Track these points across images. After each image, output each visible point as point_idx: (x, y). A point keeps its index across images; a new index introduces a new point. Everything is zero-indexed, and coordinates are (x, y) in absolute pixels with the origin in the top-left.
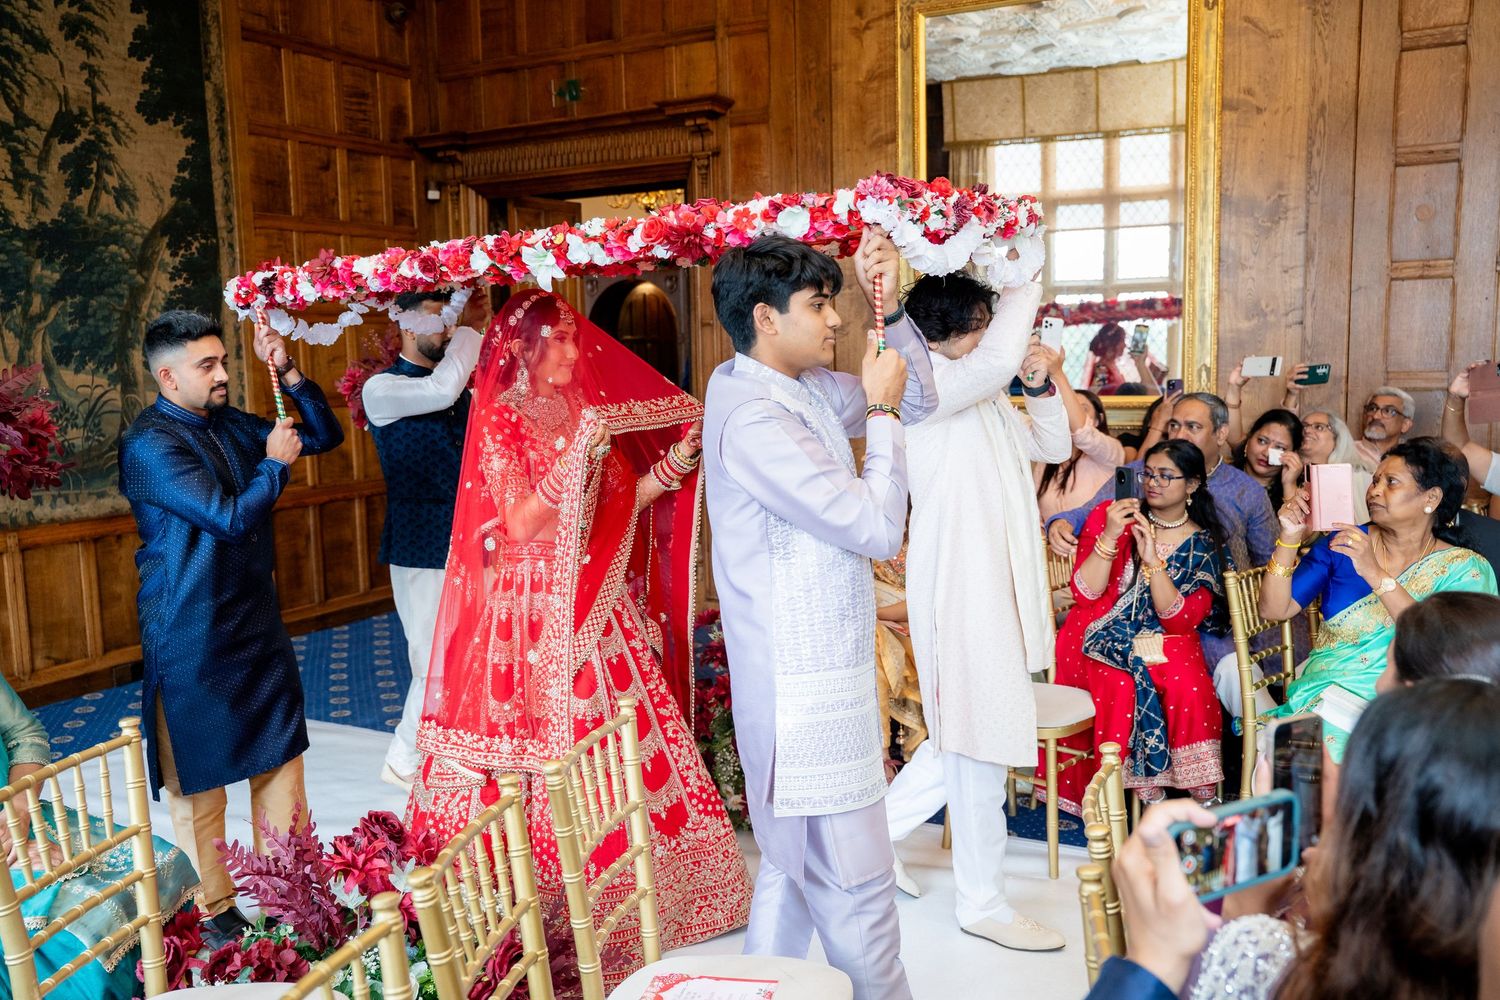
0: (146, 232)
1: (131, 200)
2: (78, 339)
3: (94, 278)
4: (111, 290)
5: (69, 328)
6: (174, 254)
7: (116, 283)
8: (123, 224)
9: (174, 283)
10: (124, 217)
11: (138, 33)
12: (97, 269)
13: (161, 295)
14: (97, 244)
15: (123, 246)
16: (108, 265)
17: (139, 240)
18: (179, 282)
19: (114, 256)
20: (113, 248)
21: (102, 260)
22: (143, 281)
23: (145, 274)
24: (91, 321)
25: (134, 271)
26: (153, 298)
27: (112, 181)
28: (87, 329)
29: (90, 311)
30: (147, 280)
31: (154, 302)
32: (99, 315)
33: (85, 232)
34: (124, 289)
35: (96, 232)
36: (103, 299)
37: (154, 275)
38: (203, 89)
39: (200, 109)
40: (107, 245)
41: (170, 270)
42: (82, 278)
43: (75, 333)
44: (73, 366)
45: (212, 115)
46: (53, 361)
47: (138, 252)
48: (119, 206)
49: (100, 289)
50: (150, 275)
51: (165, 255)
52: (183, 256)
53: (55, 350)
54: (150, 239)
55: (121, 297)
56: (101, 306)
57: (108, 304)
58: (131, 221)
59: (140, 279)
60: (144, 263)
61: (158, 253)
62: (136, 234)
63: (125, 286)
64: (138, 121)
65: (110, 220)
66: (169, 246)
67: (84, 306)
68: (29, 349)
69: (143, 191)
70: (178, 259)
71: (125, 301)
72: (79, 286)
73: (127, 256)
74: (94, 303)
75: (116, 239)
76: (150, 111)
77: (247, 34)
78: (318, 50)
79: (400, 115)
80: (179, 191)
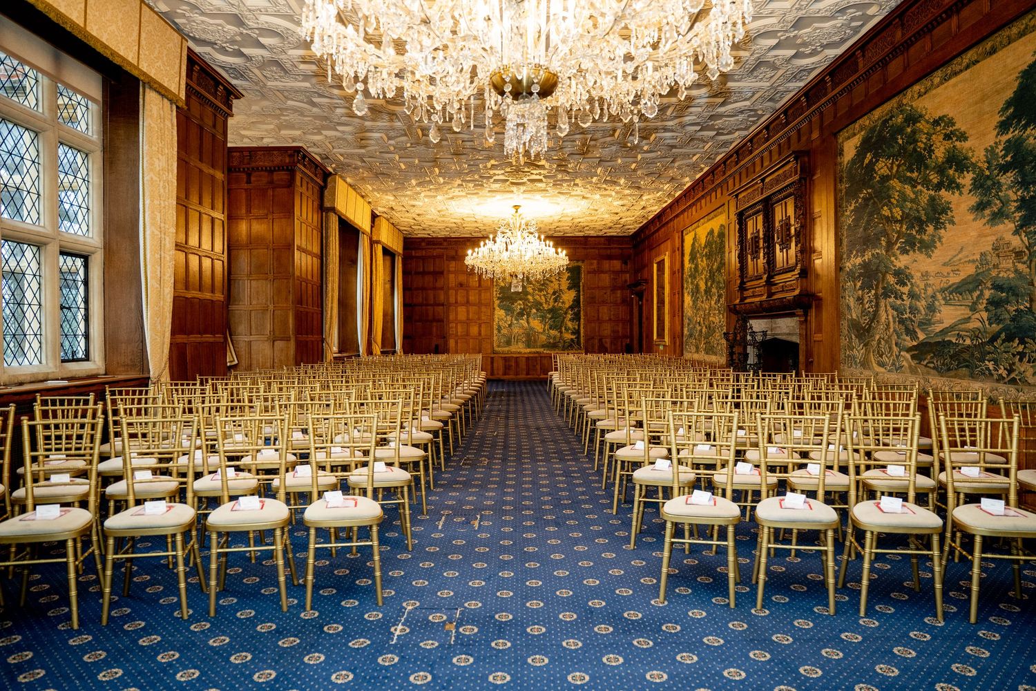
38: (580, 283)
39: (579, 287)
45: (581, 287)
48: (562, 304)
64: (567, 291)
69: (567, 302)
76: (569, 289)
77: (589, 272)
78: (606, 272)
79: (626, 281)
80: (574, 301)
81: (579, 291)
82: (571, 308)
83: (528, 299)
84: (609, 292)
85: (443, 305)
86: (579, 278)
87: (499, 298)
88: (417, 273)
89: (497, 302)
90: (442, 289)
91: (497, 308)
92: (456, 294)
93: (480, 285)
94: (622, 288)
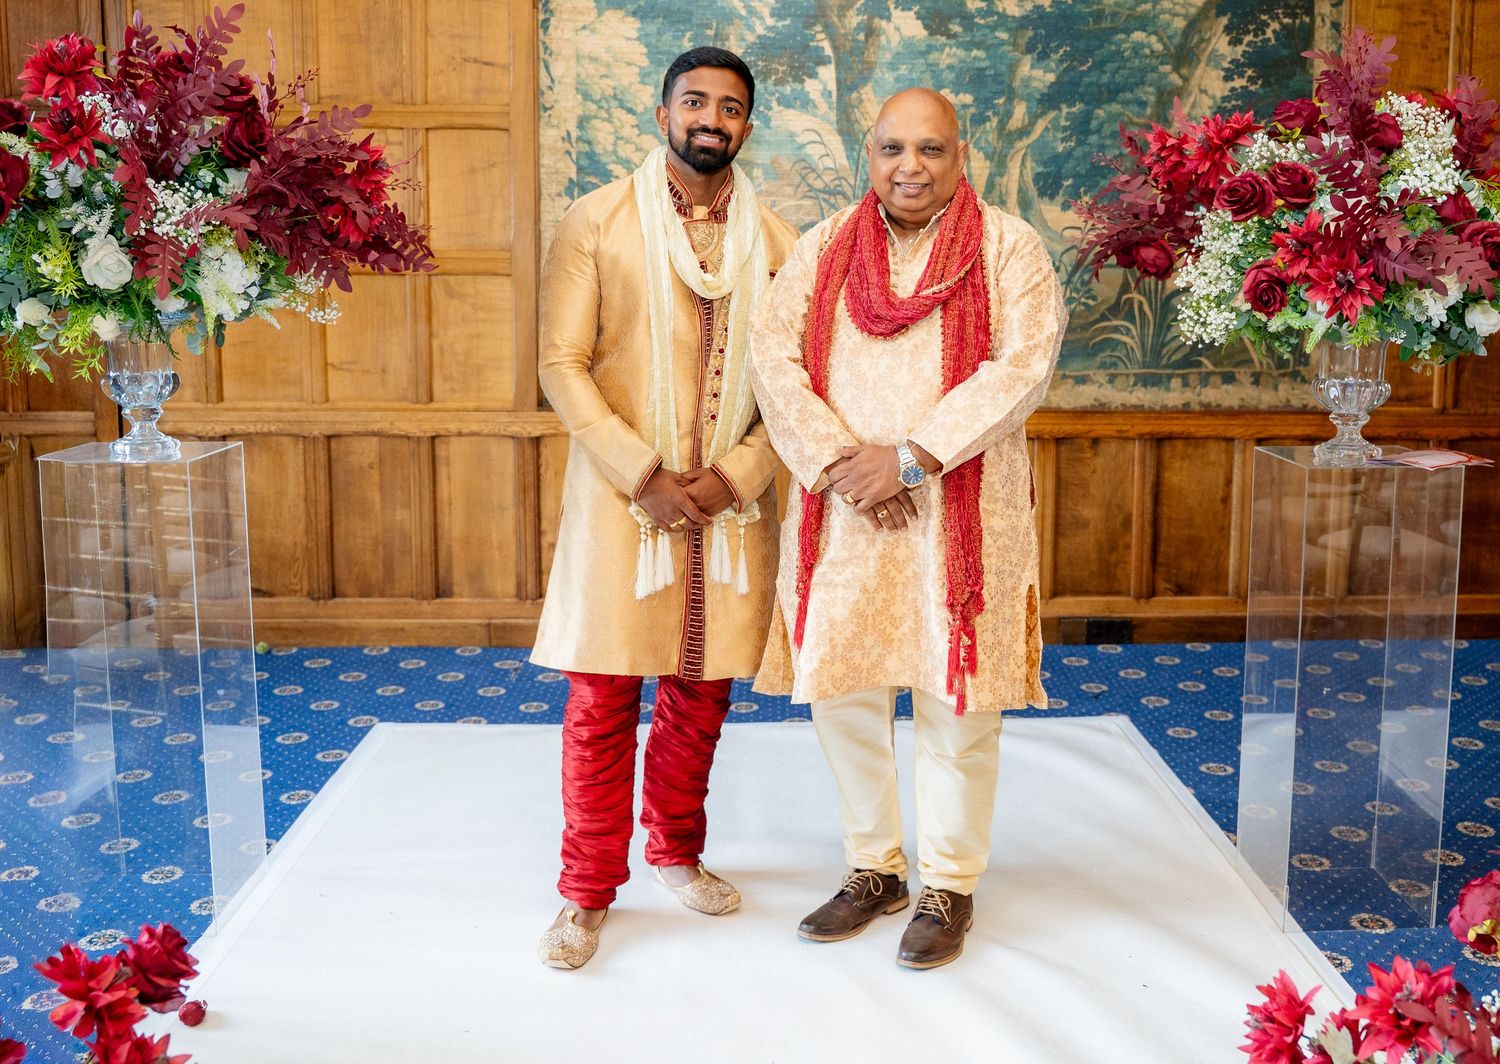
0: (1193, 11)
2: (1071, 163)
3: (1105, 78)
4: (1129, 95)
5: (1060, 149)
6: (1234, 42)
7: (1137, 85)
9: (1231, 84)
12: (1110, 67)
13: (1207, 102)
14: (1115, 31)
15: (1155, 33)
16: (1128, 60)
17: (1180, 23)
18: (1239, 83)
19: (1137, 49)
20: (1138, 36)
21: (1119, 53)
22: (1179, 82)
23: (1184, 71)
24: (1093, 139)
25: (1168, 68)
26: (1193, 106)
28: (1087, 149)
29: (1094, 124)
30: (1186, 79)
31: (1194, 114)
32: (1107, 130)
33: (1099, 16)
34: (1148, 94)
35: (1114, 14)
36: (1115, 107)
37: (1198, 73)
40: (1128, 32)
41: (1226, 65)
42: (1087, 80)
43: (1069, 154)
44: (1060, 199)
46: (1033, 192)
47: (1177, 40)
49: (1112, 93)
50: (1191, 75)
51: (1221, 44)
52: (1249, 44)
53: (1037, 178)
54: (1193, 24)
55: (1143, 104)
56: (1112, 118)
57: (1120, 114)
59: (1175, 79)
60: (1184, 55)
61: (1209, 40)
62: (1176, 15)
63: (1151, 89)
66: (1228, 29)
67: (1087, 117)
68: (1002, 175)
70: (1240, 49)
71: (1149, 111)
72: (1081, 90)
73: (1158, 47)
74: (1100, 113)
75: (1144, 23)
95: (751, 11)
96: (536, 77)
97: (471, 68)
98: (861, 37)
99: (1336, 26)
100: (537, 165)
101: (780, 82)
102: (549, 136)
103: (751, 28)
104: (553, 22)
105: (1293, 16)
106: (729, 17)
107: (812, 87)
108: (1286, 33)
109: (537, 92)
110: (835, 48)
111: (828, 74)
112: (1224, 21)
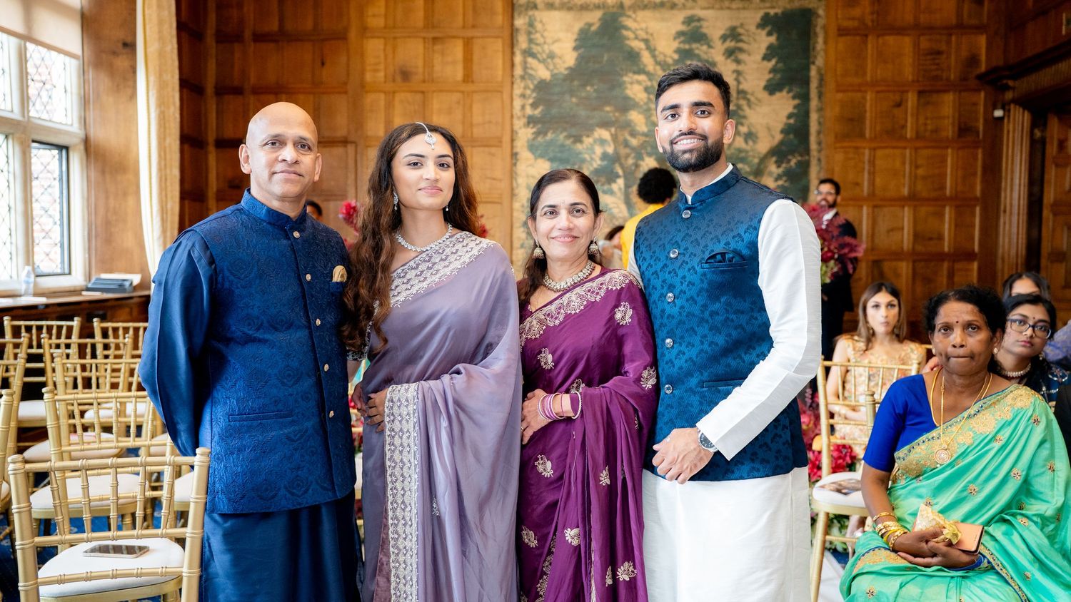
0: (762, 155)
1: (754, 139)
6: (779, 167)
8: (747, 152)
9: (777, 183)
10: (748, 148)
11: (770, 47)
15: (746, 164)
17: (756, 161)
18: (780, 183)
27: (744, 129)
37: (765, 178)
38: (808, 69)
39: (806, 82)
41: (775, 175)
45: (814, 84)
47: (755, 167)
48: (746, 142)
50: (762, 178)
51: (773, 168)
52: (784, 168)
54: (764, 159)
58: (753, 150)
60: (759, 172)
61: (768, 167)
62: (755, 157)
64: (764, 95)
65: (740, 151)
66: (776, 162)
69: (762, 134)
70: (781, 169)
73: (748, 169)
75: (742, 160)
76: (772, 88)
77: (842, 32)
78: (900, 31)
79: (973, 60)
80: (786, 131)
81: (804, 98)
82: (779, 153)
83: (628, 125)
84: (912, 99)
85: (345, 142)
86: (806, 52)
87: (531, 121)
88: (259, 38)
89: (525, 134)
90: (342, 89)
91: (525, 155)
92: (389, 106)
93: (468, 78)
94: (962, 85)
95: (592, 159)
96: (512, 184)
97: (488, 181)
98: (633, 168)
99: (819, 160)
100: (512, 216)
101: (603, 185)
102: (517, 205)
103: (592, 165)
104: (518, 163)
105: (801, 155)
106: (584, 161)
107: (615, 187)
108: (799, 164)
109: (512, 189)
110: (624, 172)
111: (621, 182)
112: (774, 159)
